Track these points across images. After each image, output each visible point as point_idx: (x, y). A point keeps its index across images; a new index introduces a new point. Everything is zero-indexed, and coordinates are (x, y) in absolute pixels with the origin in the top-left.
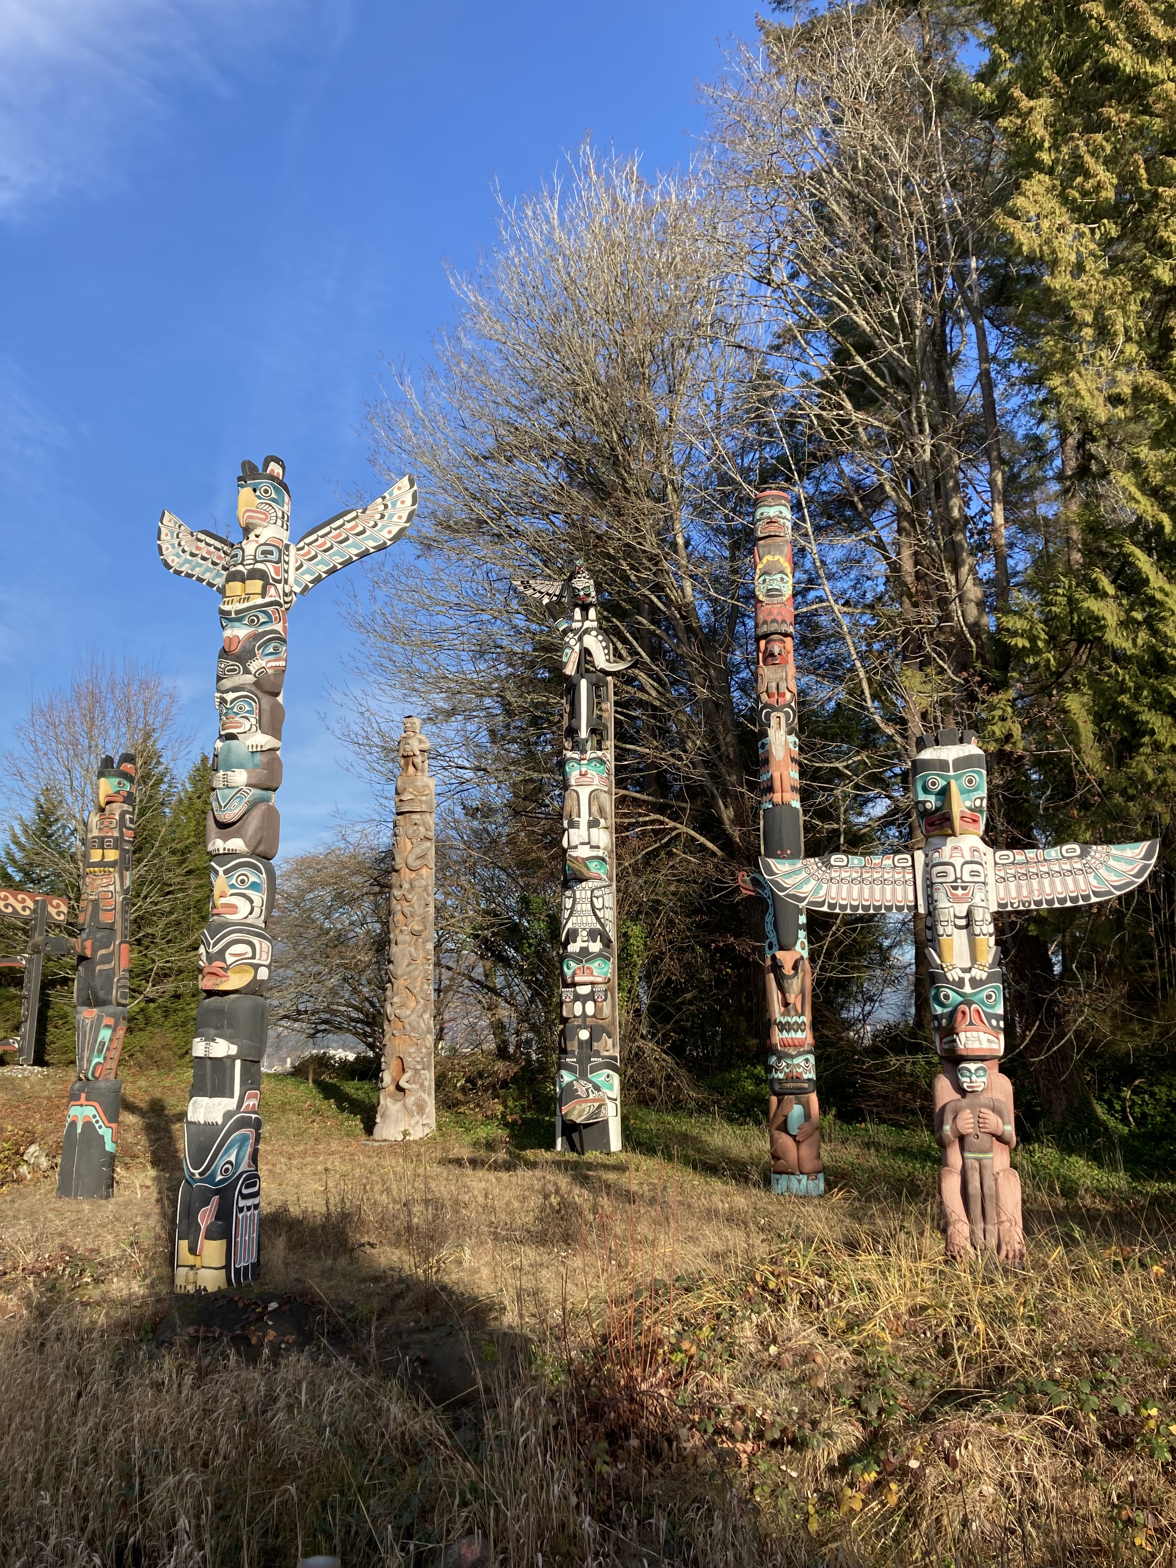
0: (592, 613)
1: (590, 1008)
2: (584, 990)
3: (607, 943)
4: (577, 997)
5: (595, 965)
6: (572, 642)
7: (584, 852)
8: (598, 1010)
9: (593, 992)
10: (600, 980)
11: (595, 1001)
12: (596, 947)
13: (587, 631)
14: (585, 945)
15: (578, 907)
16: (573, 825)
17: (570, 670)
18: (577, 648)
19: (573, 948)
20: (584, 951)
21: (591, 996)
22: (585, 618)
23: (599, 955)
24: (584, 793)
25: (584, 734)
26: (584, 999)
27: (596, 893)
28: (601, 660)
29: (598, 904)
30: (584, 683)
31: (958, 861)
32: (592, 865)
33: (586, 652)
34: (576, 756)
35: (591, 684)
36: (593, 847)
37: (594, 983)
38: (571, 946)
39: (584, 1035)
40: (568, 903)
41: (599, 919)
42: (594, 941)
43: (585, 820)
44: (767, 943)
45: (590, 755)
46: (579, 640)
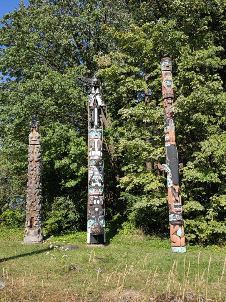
0: (98, 89)
1: (98, 202)
2: (96, 197)
3: (102, 184)
4: (94, 199)
5: (99, 190)
6: (92, 97)
7: (96, 158)
8: (101, 202)
9: (99, 197)
10: (101, 194)
11: (100, 200)
12: (100, 185)
13: (97, 94)
14: (96, 184)
15: (95, 173)
16: (94, 149)
17: (92, 105)
18: (94, 99)
20: (97, 185)
22: (96, 90)
23: (100, 187)
24: (96, 141)
25: (96, 123)
26: (97, 199)
27: (100, 169)
28: (100, 103)
29: (101, 172)
30: (96, 109)
33: (96, 101)
34: (94, 130)
35: (98, 109)
36: (99, 156)
37: (99, 195)
38: (93, 184)
39: (97, 209)
40: (92, 172)
41: (101, 177)
42: (99, 183)
43: (96, 148)
44: (168, 183)
45: (98, 130)
46: (94, 96)
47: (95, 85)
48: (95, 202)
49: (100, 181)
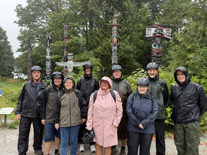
1: (49, 73)
2: (48, 72)
4: (47, 72)
5: (49, 69)
7: (48, 58)
12: (49, 68)
13: (49, 35)
15: (48, 64)
16: (47, 55)
17: (47, 39)
20: (48, 68)
21: (49, 72)
22: (48, 33)
23: (50, 68)
24: (48, 52)
25: (48, 46)
26: (48, 73)
28: (50, 38)
29: (50, 63)
30: (48, 40)
31: (70, 63)
32: (49, 59)
33: (49, 37)
34: (48, 48)
35: (49, 40)
37: (49, 71)
38: (47, 68)
39: (48, 76)
40: (46, 63)
43: (48, 55)
45: (49, 48)
46: (48, 36)
48: (47, 73)
49: (49, 66)
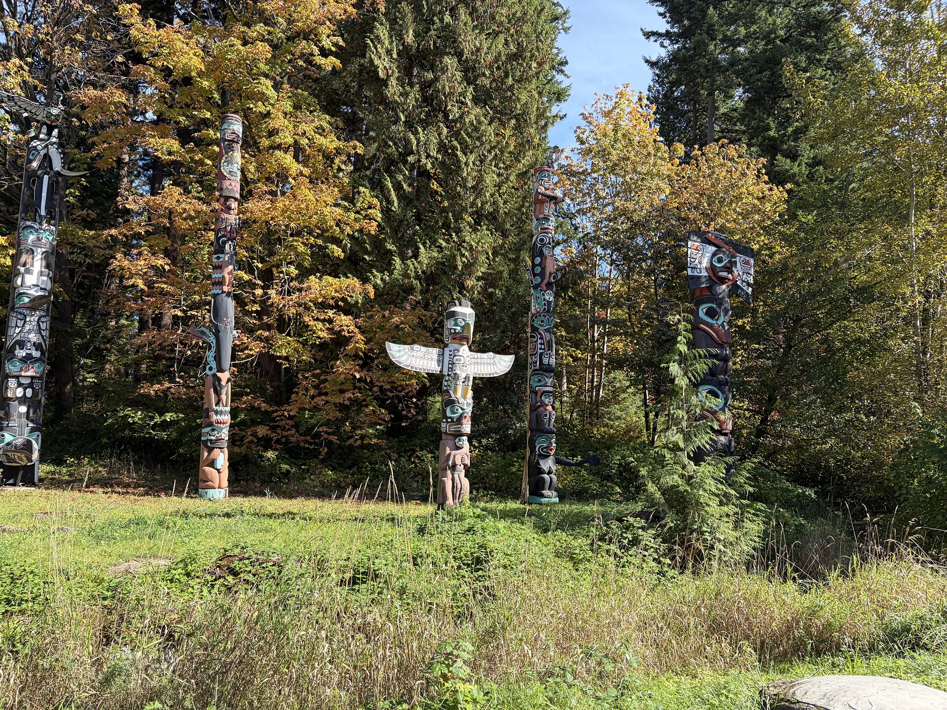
0: (55, 132)
1: (29, 393)
2: (25, 381)
3: (43, 353)
4: (19, 385)
5: (36, 367)
6: (39, 148)
7: (33, 291)
8: (35, 394)
9: (32, 383)
10: (38, 375)
11: (33, 389)
12: (36, 354)
13: (53, 144)
14: (29, 352)
15: (27, 327)
16: (31, 272)
17: (35, 165)
18: (42, 153)
19: (21, 353)
20: (29, 355)
21: (30, 385)
22: (49, 134)
23: (37, 360)
24: (38, 252)
25: (43, 212)
26: (26, 386)
27: (43, 319)
30: (46, 177)
31: (465, 356)
33: (48, 157)
34: (35, 226)
35: (50, 180)
36: (41, 289)
37: (32, 378)
38: (19, 352)
39: (23, 409)
41: (42, 336)
42: (37, 350)
43: (37, 269)
44: (208, 367)
45: (46, 227)
46: (45, 148)
47: (49, 123)
48: (20, 392)
49: (37, 346)
